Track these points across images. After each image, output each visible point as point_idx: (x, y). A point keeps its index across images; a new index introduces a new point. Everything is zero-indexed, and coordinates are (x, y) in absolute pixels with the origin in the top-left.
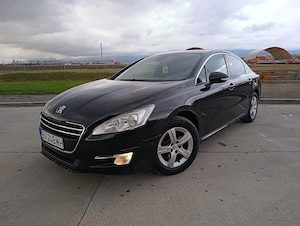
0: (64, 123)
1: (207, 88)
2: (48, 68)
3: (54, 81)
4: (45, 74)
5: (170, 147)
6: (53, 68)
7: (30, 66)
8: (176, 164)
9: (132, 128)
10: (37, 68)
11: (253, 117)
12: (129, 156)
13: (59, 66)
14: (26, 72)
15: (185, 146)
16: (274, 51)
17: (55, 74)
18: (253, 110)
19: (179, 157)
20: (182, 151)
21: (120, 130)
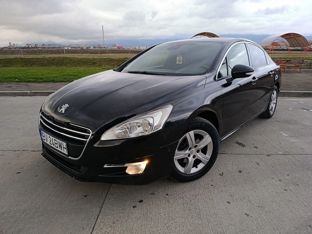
0: (67, 125)
1: (228, 84)
2: (47, 52)
3: (53, 67)
4: (44, 59)
5: (188, 152)
6: (52, 52)
7: (27, 49)
8: (194, 170)
9: (147, 133)
10: (35, 52)
11: (271, 113)
12: (143, 165)
13: (58, 50)
14: (23, 56)
15: (204, 150)
16: (291, 37)
17: (54, 59)
18: (272, 105)
19: (197, 162)
20: (200, 156)
21: (132, 135)
